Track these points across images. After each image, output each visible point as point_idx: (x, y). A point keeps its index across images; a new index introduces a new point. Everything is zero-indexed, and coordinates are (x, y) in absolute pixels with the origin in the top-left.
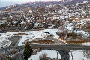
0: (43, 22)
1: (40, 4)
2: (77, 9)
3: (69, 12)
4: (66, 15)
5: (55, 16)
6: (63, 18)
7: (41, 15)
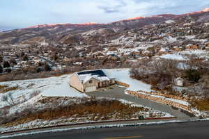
0: (77, 63)
1: (69, 29)
2: (156, 33)
3: (138, 40)
4: (132, 47)
5: (106, 49)
6: (128, 53)
7: (71, 49)
